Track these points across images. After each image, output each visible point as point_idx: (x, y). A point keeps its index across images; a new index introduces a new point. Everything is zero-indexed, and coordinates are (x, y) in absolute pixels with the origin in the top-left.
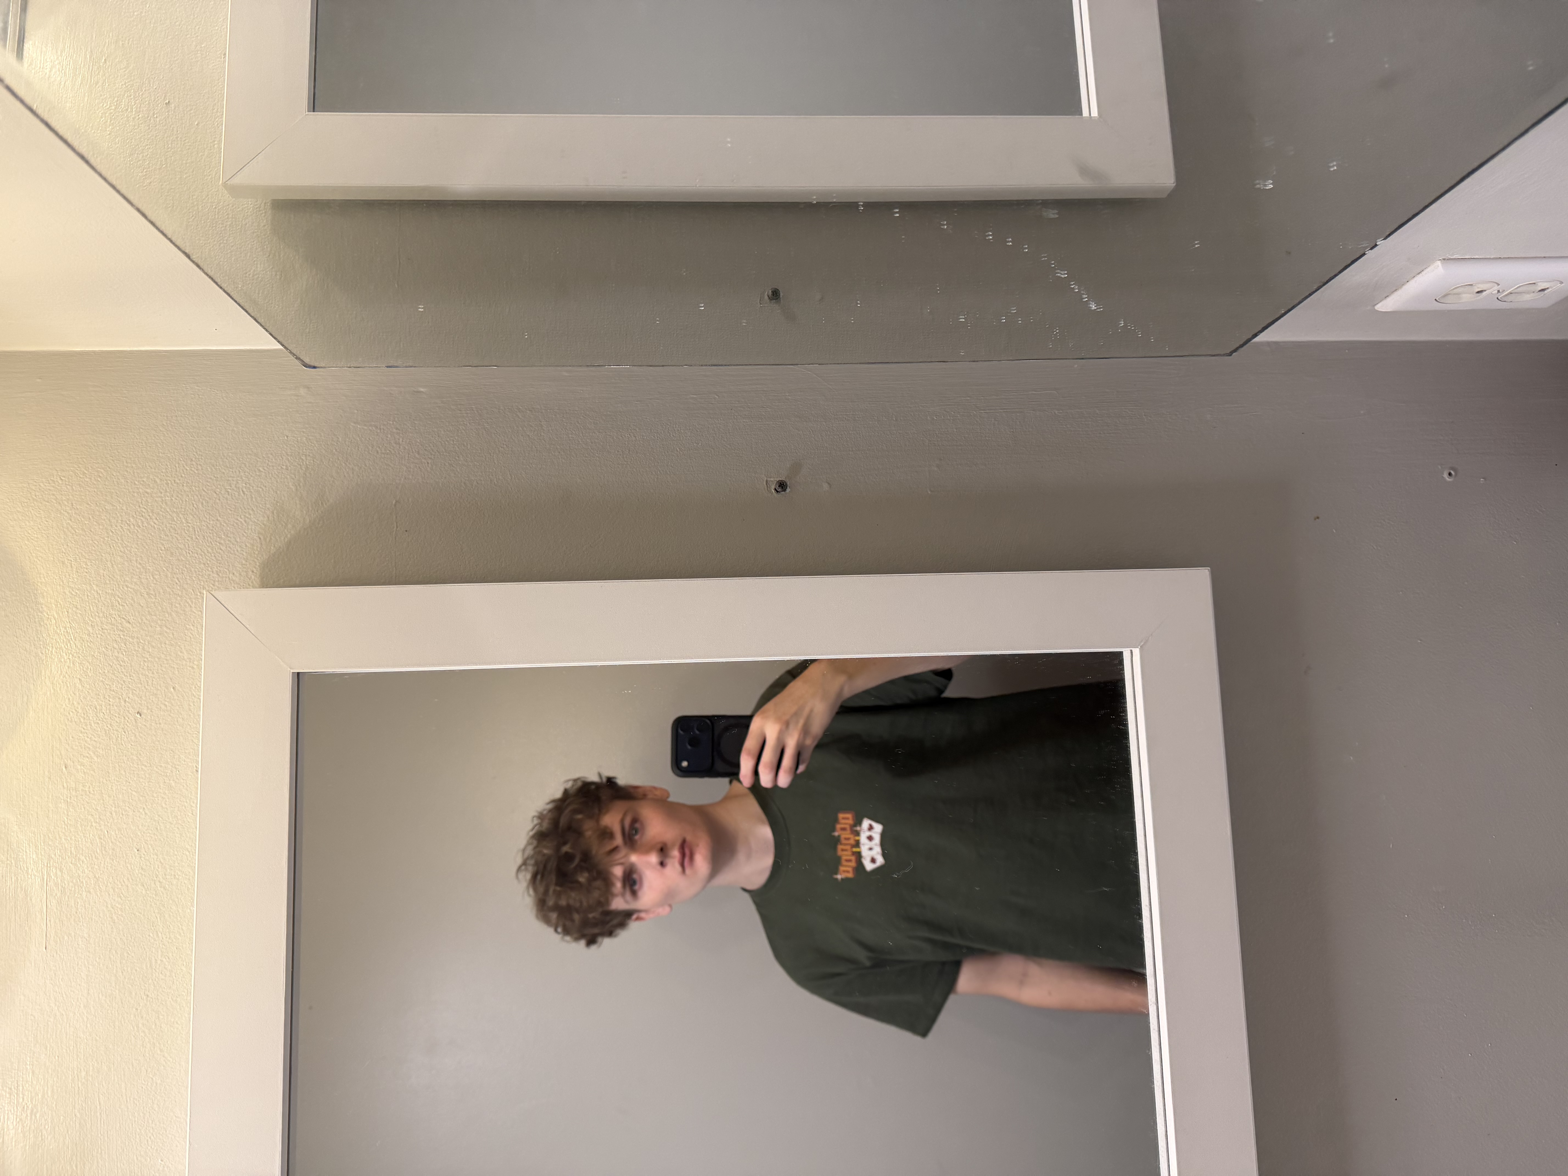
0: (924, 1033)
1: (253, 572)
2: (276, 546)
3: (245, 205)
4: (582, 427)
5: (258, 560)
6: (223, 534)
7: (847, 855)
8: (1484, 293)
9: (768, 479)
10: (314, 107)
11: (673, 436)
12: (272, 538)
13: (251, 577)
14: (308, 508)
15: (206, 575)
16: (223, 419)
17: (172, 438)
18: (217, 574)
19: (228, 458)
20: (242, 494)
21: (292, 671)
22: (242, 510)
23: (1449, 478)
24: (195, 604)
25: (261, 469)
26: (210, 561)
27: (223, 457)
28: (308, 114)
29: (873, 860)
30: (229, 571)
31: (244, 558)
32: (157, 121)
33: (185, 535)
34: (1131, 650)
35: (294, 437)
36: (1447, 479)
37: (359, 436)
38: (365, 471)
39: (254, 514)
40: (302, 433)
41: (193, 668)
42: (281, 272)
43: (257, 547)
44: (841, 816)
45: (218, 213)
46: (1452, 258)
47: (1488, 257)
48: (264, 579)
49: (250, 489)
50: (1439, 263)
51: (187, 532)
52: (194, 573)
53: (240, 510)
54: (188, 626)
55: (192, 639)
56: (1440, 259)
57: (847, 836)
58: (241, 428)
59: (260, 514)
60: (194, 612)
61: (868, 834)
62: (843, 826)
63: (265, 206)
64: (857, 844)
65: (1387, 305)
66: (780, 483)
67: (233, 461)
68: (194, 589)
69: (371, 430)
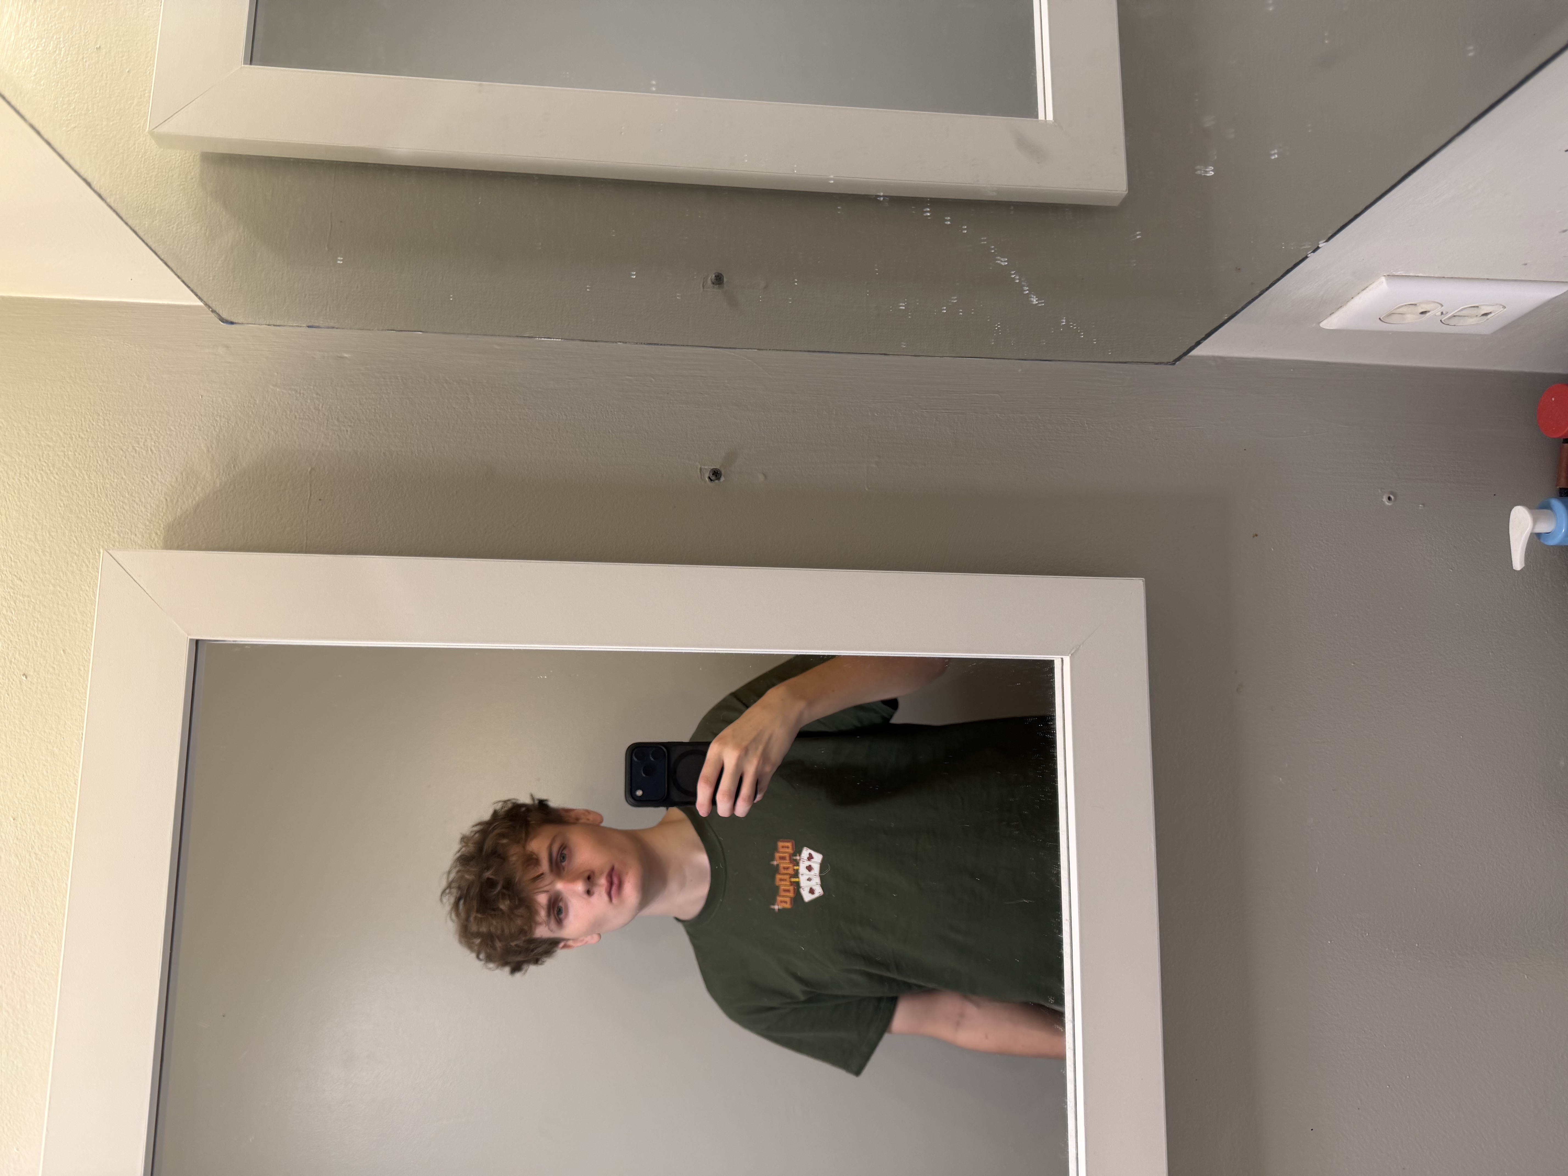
0: (858, 1073)
1: (156, 534)
2: (183, 508)
3: (173, 156)
4: (510, 402)
5: (163, 522)
6: (127, 493)
7: (786, 885)
8: (1428, 314)
9: (702, 467)
10: (251, 58)
11: (606, 417)
12: (180, 499)
13: (154, 539)
14: (219, 471)
15: (106, 534)
16: (135, 375)
17: (80, 391)
18: (118, 534)
19: (138, 415)
20: (150, 452)
21: (190, 637)
22: (149, 469)
23: (1388, 502)
24: (92, 564)
25: (172, 428)
26: (111, 520)
27: (132, 414)
28: (243, 67)
29: (812, 891)
30: (131, 532)
31: (148, 519)
32: (86, 65)
33: (86, 492)
34: (1062, 659)
35: (209, 396)
36: (1387, 503)
37: (277, 400)
38: (282, 436)
39: (162, 474)
40: (218, 393)
41: (85, 630)
42: (207, 227)
43: (162, 509)
44: (780, 844)
45: (144, 163)
46: (1396, 274)
47: (1432, 275)
48: (168, 543)
49: (159, 448)
50: (1383, 279)
51: (88, 489)
52: (94, 532)
53: (147, 469)
54: (83, 587)
55: (87, 601)
56: (1385, 274)
57: (785, 865)
58: (153, 384)
59: (168, 474)
60: (91, 573)
61: (808, 863)
62: (782, 855)
63: (194, 159)
64: (796, 874)
65: (1332, 323)
66: (715, 471)
67: (143, 419)
68: (92, 549)
69: (290, 394)
